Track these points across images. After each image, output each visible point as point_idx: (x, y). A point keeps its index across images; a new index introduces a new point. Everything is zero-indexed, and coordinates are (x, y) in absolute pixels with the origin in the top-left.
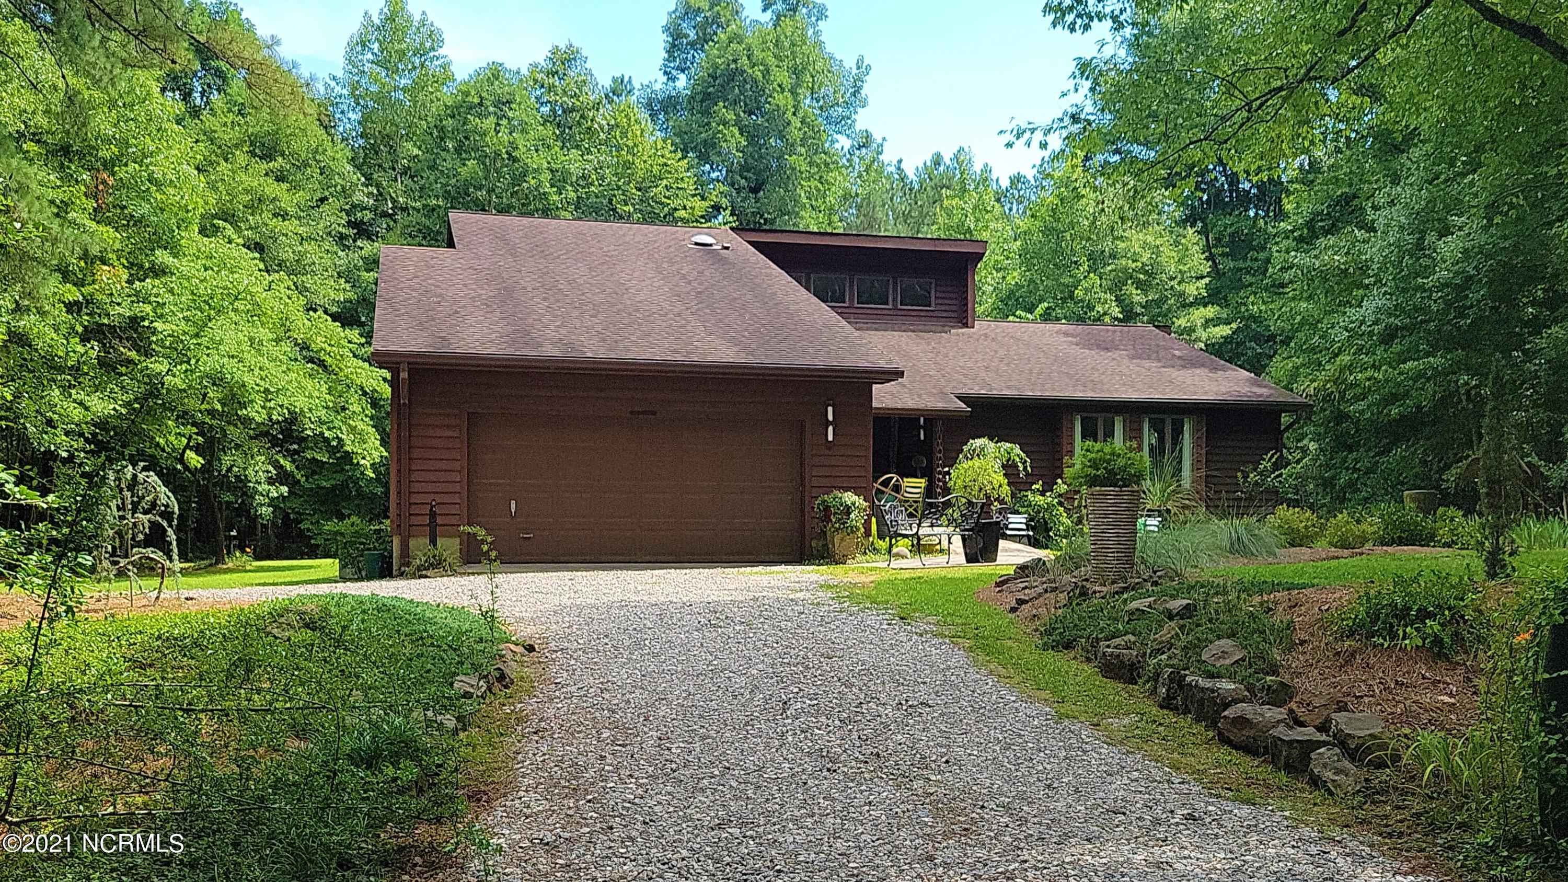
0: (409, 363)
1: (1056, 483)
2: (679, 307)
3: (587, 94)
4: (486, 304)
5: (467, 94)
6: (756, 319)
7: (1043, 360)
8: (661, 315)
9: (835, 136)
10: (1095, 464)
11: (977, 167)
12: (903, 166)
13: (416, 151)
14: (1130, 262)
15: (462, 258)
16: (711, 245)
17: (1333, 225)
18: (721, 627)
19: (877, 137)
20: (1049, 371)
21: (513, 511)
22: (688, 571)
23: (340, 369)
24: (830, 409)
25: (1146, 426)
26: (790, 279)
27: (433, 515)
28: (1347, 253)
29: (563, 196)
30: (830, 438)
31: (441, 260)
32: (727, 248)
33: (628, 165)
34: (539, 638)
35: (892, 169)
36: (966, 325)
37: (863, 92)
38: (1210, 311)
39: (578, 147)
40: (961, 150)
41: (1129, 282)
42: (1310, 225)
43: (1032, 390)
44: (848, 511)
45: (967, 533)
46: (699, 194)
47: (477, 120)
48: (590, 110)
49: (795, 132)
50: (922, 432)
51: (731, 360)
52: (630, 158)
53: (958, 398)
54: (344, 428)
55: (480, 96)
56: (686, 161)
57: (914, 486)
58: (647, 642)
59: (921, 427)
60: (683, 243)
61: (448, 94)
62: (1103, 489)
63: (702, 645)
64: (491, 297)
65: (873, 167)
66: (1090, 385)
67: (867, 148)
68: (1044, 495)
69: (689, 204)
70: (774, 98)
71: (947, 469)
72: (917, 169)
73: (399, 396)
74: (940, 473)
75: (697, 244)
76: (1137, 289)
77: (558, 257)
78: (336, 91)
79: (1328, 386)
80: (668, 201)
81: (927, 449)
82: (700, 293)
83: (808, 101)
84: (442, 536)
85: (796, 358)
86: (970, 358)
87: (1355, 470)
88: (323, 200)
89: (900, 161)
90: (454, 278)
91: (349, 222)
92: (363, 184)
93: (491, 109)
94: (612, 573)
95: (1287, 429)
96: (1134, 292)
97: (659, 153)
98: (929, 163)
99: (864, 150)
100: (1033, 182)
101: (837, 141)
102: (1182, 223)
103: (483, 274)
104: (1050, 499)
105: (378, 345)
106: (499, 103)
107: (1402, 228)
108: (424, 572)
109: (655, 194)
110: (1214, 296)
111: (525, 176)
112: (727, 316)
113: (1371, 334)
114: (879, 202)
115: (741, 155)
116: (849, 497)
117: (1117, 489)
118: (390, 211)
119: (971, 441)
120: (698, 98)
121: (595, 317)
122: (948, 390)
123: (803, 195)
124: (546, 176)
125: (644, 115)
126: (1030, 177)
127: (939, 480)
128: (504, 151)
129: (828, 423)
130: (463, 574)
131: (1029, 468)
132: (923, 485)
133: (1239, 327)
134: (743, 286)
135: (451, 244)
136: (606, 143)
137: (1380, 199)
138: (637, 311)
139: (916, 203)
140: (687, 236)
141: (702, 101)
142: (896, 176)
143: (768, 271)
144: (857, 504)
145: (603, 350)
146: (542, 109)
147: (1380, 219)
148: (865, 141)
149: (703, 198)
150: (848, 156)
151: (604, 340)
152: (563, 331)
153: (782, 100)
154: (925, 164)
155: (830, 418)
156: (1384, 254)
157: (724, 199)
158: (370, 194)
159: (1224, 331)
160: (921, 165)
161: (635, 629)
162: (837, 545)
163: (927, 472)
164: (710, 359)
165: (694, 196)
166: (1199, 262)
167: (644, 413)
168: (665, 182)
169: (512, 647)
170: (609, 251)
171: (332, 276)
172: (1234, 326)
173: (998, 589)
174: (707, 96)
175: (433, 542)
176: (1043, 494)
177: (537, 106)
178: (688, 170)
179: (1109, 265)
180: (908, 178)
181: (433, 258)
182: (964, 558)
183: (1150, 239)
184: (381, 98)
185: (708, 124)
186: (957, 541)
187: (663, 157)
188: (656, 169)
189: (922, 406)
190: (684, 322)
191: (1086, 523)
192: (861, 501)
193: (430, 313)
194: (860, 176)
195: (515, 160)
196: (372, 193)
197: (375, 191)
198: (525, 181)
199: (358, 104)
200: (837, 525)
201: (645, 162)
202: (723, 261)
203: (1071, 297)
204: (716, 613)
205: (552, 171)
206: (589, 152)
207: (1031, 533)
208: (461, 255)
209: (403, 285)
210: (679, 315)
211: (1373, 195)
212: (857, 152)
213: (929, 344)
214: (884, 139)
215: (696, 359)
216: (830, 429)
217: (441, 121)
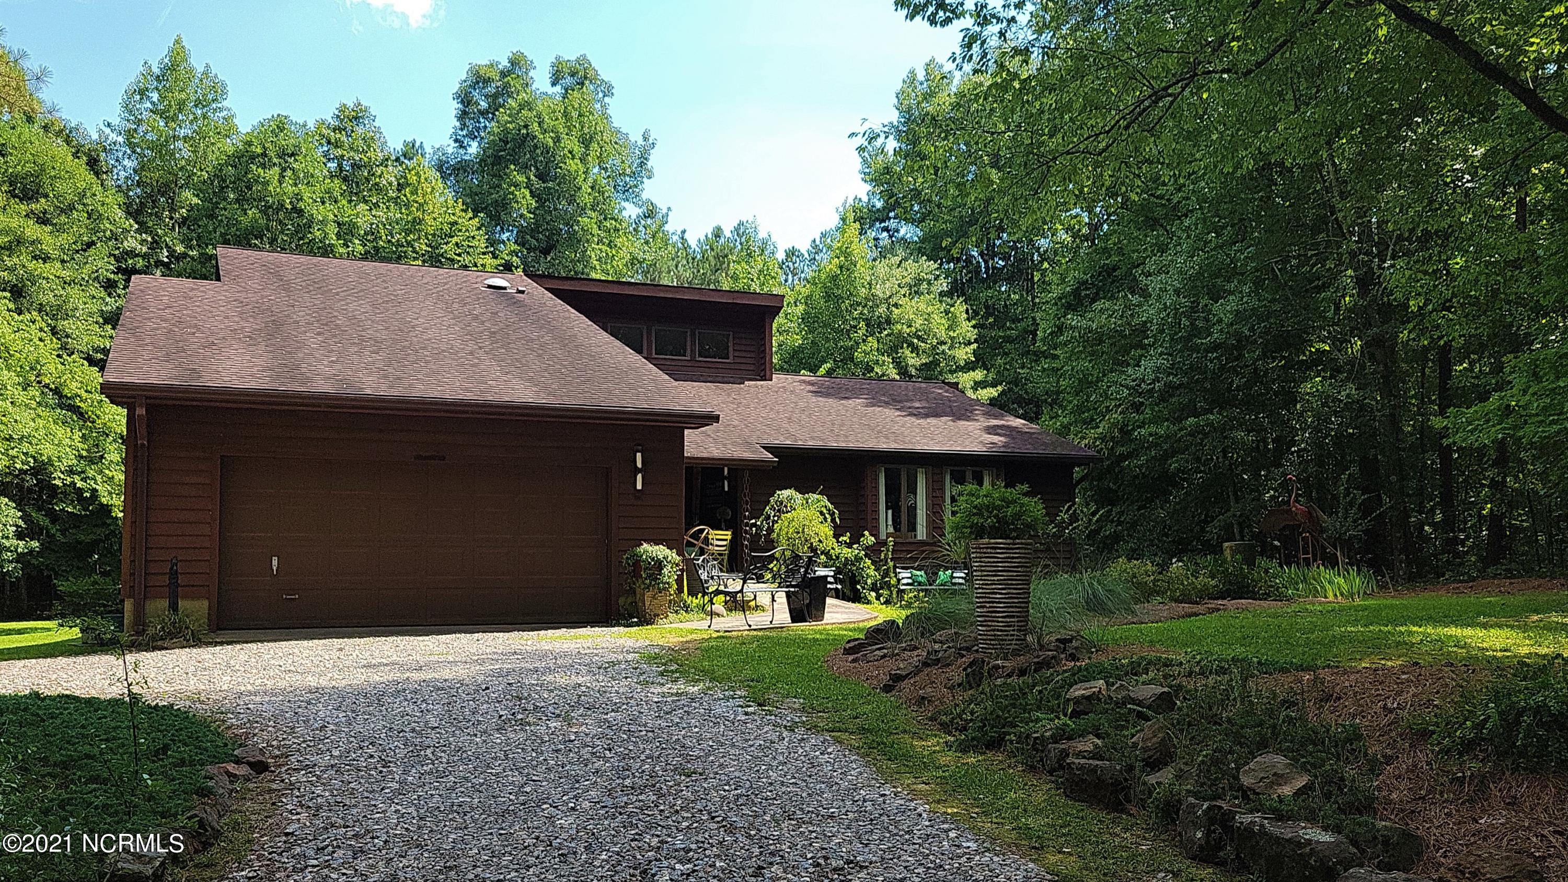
0: (147, 398)
1: (864, 535)
2: (471, 346)
3: (375, 150)
4: (249, 337)
5: (249, 143)
6: (556, 360)
7: (843, 412)
8: (452, 353)
9: (623, 203)
10: (979, 510)
11: (762, 234)
12: (686, 236)
13: (195, 200)
14: (905, 327)
15: (226, 291)
16: (505, 288)
17: (1097, 294)
18: (529, 724)
19: (662, 206)
20: (850, 423)
21: (275, 568)
22: (480, 635)
23: (98, 417)
24: (639, 455)
25: (948, 478)
26: (590, 323)
27: (174, 574)
28: (1122, 316)
29: (350, 249)
30: (639, 487)
31: (202, 292)
32: (523, 292)
33: (417, 222)
34: (278, 748)
35: (675, 238)
36: (764, 379)
37: (650, 164)
38: (979, 375)
39: (366, 202)
40: (741, 224)
41: (905, 345)
42: (1076, 292)
43: (836, 441)
44: (659, 565)
45: (792, 590)
46: (491, 252)
47: (260, 170)
48: (378, 166)
49: (585, 197)
50: (726, 483)
51: (530, 400)
52: (419, 214)
53: (764, 447)
54: (99, 478)
55: (264, 147)
56: (477, 220)
57: (720, 538)
58: (429, 751)
59: (725, 478)
60: (477, 286)
61: (229, 146)
62: (992, 541)
63: (506, 756)
64: (255, 330)
65: (658, 235)
66: (892, 437)
67: (652, 218)
68: (851, 548)
69: (480, 262)
70: (565, 163)
71: (753, 521)
72: (699, 241)
73: (136, 437)
74: (747, 524)
75: (490, 287)
76: (912, 352)
77: (337, 294)
78: (110, 138)
79: (1098, 443)
80: (459, 258)
81: (732, 500)
82: (494, 333)
83: (596, 170)
84: (185, 597)
85: (602, 399)
86: (772, 409)
87: (1119, 523)
88: (91, 244)
89: (684, 232)
90: (214, 310)
91: (119, 268)
92: (137, 231)
93: (275, 160)
94: (390, 639)
95: (1078, 482)
96: (909, 355)
97: (449, 211)
98: (710, 236)
99: (649, 221)
100: (806, 255)
101: (624, 208)
102: (949, 294)
103: (250, 307)
104: (857, 551)
105: (112, 376)
106: (282, 155)
107: (1177, 292)
108: (159, 643)
109: (446, 252)
110: (979, 361)
111: (310, 227)
112: (524, 356)
113: (1151, 391)
114: (665, 269)
115: (532, 216)
116: (660, 551)
117: (1008, 541)
118: (166, 260)
119: (778, 492)
120: (489, 161)
121: (377, 353)
122: (754, 440)
123: (593, 256)
124: (332, 229)
125: (434, 174)
126: (804, 252)
127: (746, 532)
128: (288, 201)
129: (636, 471)
130: (209, 644)
131: (838, 520)
132: (729, 537)
133: (1004, 390)
134: (541, 328)
135: (218, 279)
136: (396, 200)
137: (1150, 266)
138: (424, 348)
139: (699, 271)
140: (479, 280)
141: (493, 164)
142: (680, 245)
143: (567, 314)
144: (670, 558)
145: (383, 387)
146: (329, 165)
147: (1154, 284)
148: (650, 213)
149: (495, 257)
150: (634, 225)
151: (385, 377)
152: (338, 366)
153: (573, 165)
154: (706, 236)
155: (639, 465)
156: (1162, 316)
157: (515, 258)
158: (143, 242)
159: (993, 392)
160: (703, 238)
161: (413, 730)
162: (647, 604)
163: (733, 524)
164: (507, 399)
165: (484, 254)
166: (967, 329)
167: (432, 458)
168: (455, 240)
169: (231, 767)
170: (395, 290)
171: (97, 323)
172: (1000, 388)
173: (851, 658)
174: (497, 160)
175: (174, 607)
176: (849, 546)
177: (325, 160)
178: (479, 229)
179: (885, 329)
180: (690, 248)
181: (193, 289)
182: (788, 615)
183: (922, 306)
184: (161, 148)
185: (499, 186)
186: (781, 598)
187: (453, 214)
188: (446, 227)
189: (728, 456)
190: (476, 361)
191: (892, 575)
192: (674, 555)
193: (181, 344)
194: (647, 243)
195: (300, 212)
196: (145, 240)
197: (149, 239)
198: (310, 232)
199: (134, 152)
200: (648, 581)
201: (435, 219)
202: (517, 303)
203: (852, 359)
204: (520, 699)
205: (339, 224)
206: (376, 205)
207: (839, 587)
208: (226, 287)
209: (152, 315)
210: (471, 353)
211: (1144, 263)
212: (643, 222)
213: (729, 395)
214: (669, 209)
215: (491, 398)
216: (639, 477)
217: (221, 170)
